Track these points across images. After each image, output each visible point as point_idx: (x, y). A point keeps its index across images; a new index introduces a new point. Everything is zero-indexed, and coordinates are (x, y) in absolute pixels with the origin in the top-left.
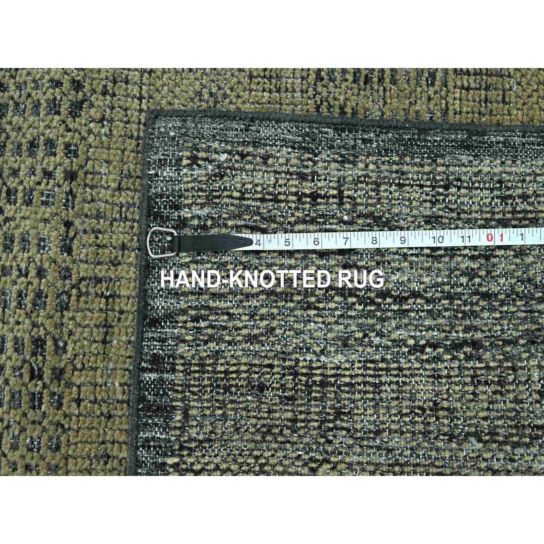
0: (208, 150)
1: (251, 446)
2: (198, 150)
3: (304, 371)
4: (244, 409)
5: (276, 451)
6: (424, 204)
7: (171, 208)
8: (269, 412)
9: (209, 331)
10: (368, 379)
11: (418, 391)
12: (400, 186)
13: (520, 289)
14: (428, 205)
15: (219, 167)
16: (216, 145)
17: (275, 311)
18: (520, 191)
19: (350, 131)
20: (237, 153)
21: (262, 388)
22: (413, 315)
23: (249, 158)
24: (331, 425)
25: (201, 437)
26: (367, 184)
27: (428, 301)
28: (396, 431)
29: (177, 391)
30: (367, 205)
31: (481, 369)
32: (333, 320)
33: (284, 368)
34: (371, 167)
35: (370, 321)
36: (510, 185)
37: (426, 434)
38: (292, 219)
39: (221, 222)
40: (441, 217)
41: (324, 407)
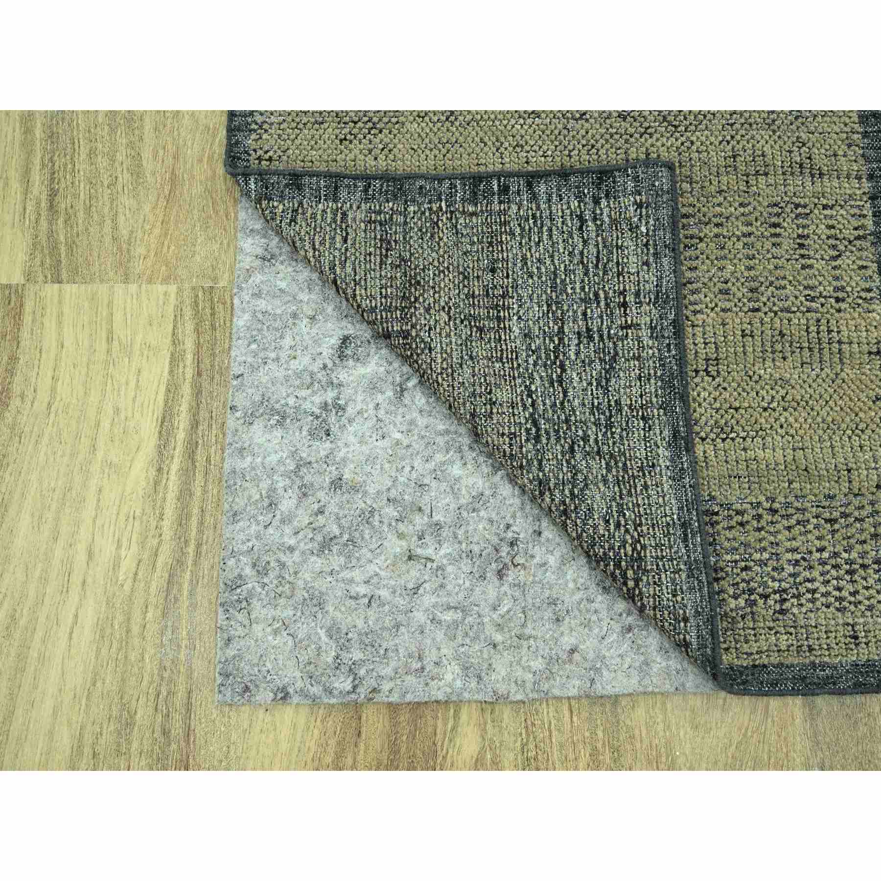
0: (648, 216)
1: (455, 264)
2: (647, 207)
3: (506, 303)
4: (478, 258)
5: (453, 282)
6: (628, 399)
7: (607, 191)
8: (478, 277)
9: (527, 227)
10: (505, 353)
11: (501, 390)
12: (640, 379)
13: (580, 477)
14: (629, 402)
15: (637, 227)
16: (652, 222)
17: (544, 279)
18: (649, 483)
19: (674, 334)
20: (648, 241)
21: (493, 271)
22: (551, 390)
23: (645, 250)
24: (473, 323)
25: (459, 227)
26: (638, 349)
27: (562, 403)
28: (474, 371)
29: (487, 206)
30: (623, 349)
31: (521, 440)
32: (542, 325)
33: (507, 287)
34: (651, 352)
35: (543, 356)
36: (653, 474)
37: (474, 394)
38: (607, 289)
39: (600, 232)
40: (621, 414)
41: (483, 319)
